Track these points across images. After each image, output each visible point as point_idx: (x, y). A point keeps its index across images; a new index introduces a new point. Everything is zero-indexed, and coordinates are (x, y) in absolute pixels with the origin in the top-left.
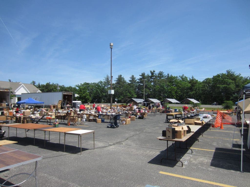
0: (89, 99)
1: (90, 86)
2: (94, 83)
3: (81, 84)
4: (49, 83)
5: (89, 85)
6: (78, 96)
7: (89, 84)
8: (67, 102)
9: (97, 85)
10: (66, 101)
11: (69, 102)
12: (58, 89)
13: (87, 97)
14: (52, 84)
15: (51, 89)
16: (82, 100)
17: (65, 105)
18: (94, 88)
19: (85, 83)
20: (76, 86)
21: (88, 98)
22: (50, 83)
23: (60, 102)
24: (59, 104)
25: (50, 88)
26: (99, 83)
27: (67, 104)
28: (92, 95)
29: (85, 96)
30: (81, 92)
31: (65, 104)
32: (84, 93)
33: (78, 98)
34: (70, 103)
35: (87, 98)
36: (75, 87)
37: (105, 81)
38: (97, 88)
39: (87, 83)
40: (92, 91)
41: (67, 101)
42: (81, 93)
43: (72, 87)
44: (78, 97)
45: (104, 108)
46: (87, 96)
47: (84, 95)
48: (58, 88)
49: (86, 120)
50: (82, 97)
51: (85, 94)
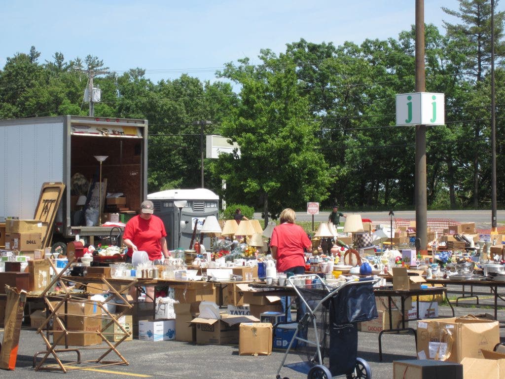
0: (312, 174)
1: (335, 70)
2: (366, 46)
3: (267, 52)
4: (27, 53)
5: (329, 61)
6: (229, 150)
7: (329, 55)
8: (106, 200)
9: (392, 61)
10: (100, 190)
11: (118, 198)
12: (86, 99)
13: (296, 160)
14: (53, 60)
15: (43, 100)
16: (260, 184)
17: (91, 223)
18: (367, 81)
19: (300, 45)
20: (231, 72)
21: (303, 164)
22: (34, 55)
23: (49, 195)
24: (46, 209)
25: (36, 96)
26: (407, 46)
27: (109, 209)
28: (350, 141)
29: (283, 154)
30: (251, 123)
31: (93, 213)
32: (272, 130)
33: (229, 165)
34: (127, 206)
35: (295, 164)
36: (225, 80)
37: (457, 22)
38: (397, 81)
39: (313, 48)
40: (352, 106)
41: (110, 189)
42: (253, 131)
43: (195, 83)
44: (225, 159)
45: (367, 239)
46: (297, 150)
47: (275, 142)
48: (91, 94)
49: (171, 335)
50: (258, 158)
51: (284, 138)
